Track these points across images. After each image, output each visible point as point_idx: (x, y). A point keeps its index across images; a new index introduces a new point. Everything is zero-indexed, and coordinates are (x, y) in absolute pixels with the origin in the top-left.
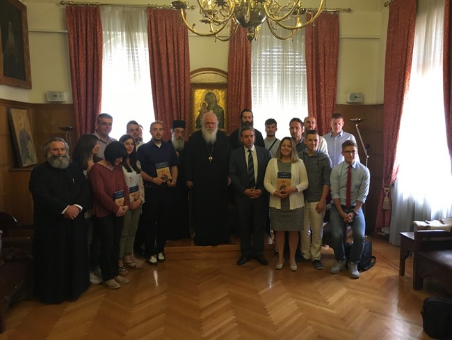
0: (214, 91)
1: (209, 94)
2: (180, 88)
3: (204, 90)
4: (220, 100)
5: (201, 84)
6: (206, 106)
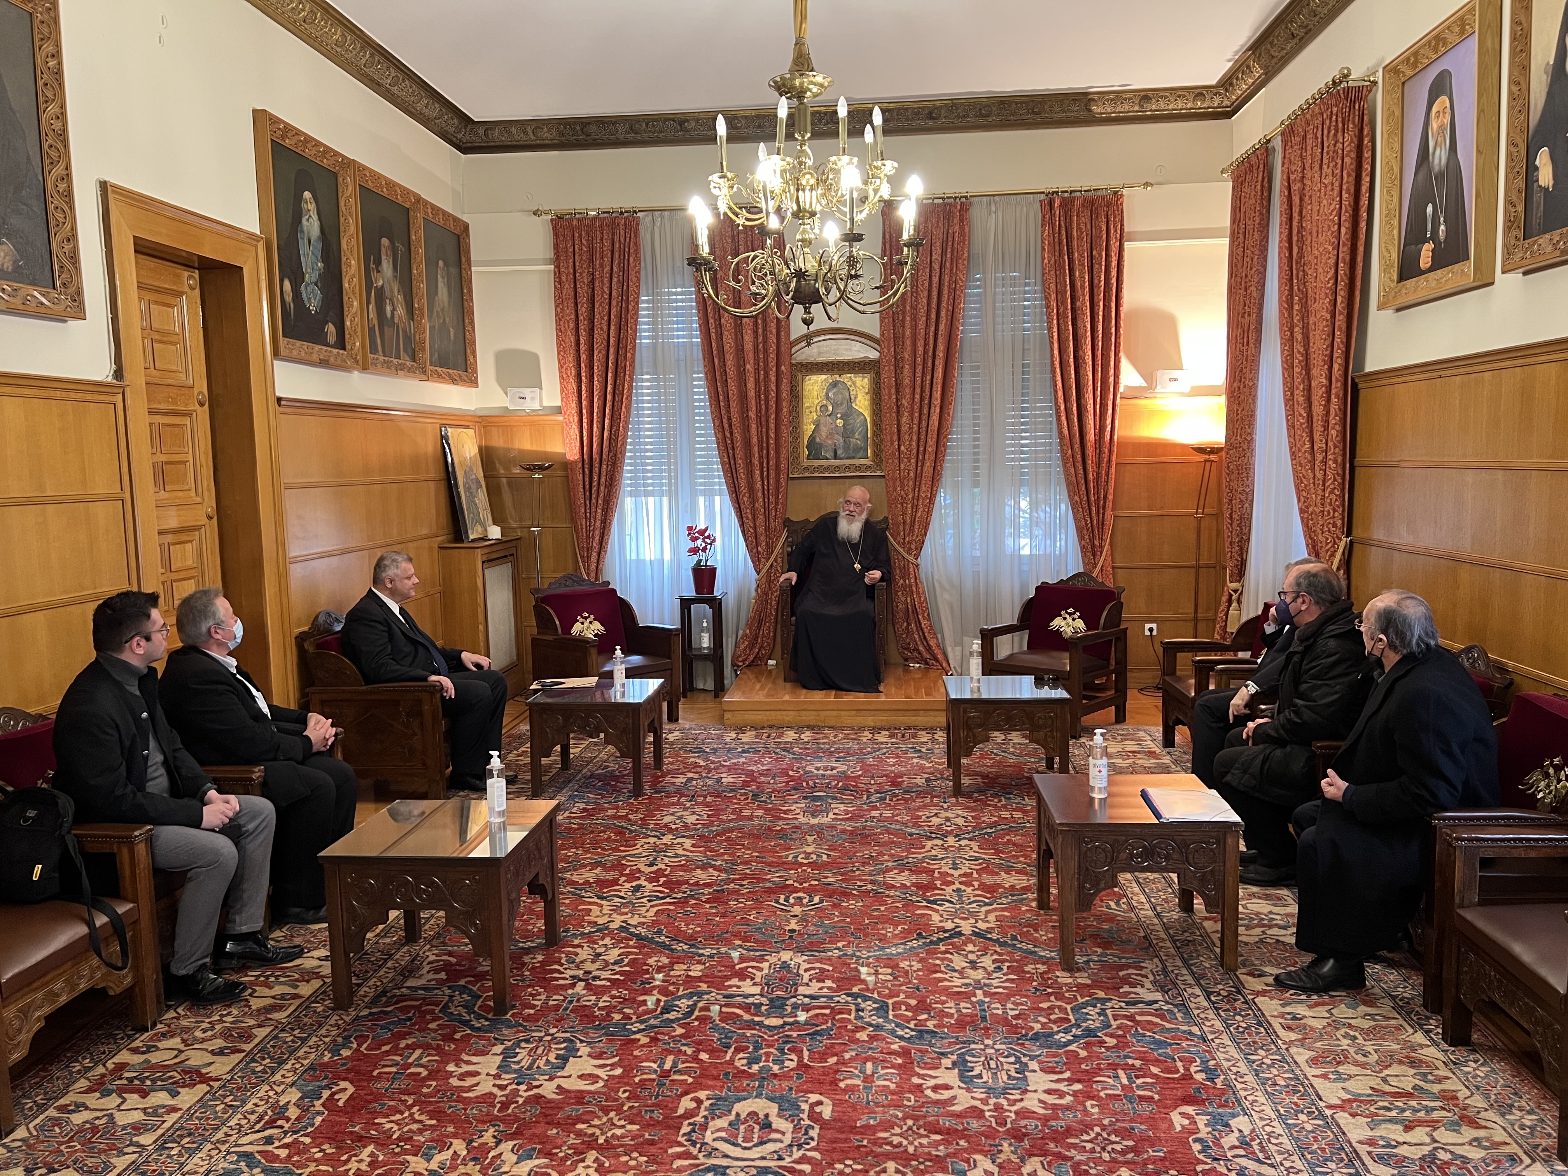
0: (846, 378)
1: (835, 384)
2: (766, 374)
3: (824, 377)
4: (860, 397)
5: (817, 364)
6: (827, 410)
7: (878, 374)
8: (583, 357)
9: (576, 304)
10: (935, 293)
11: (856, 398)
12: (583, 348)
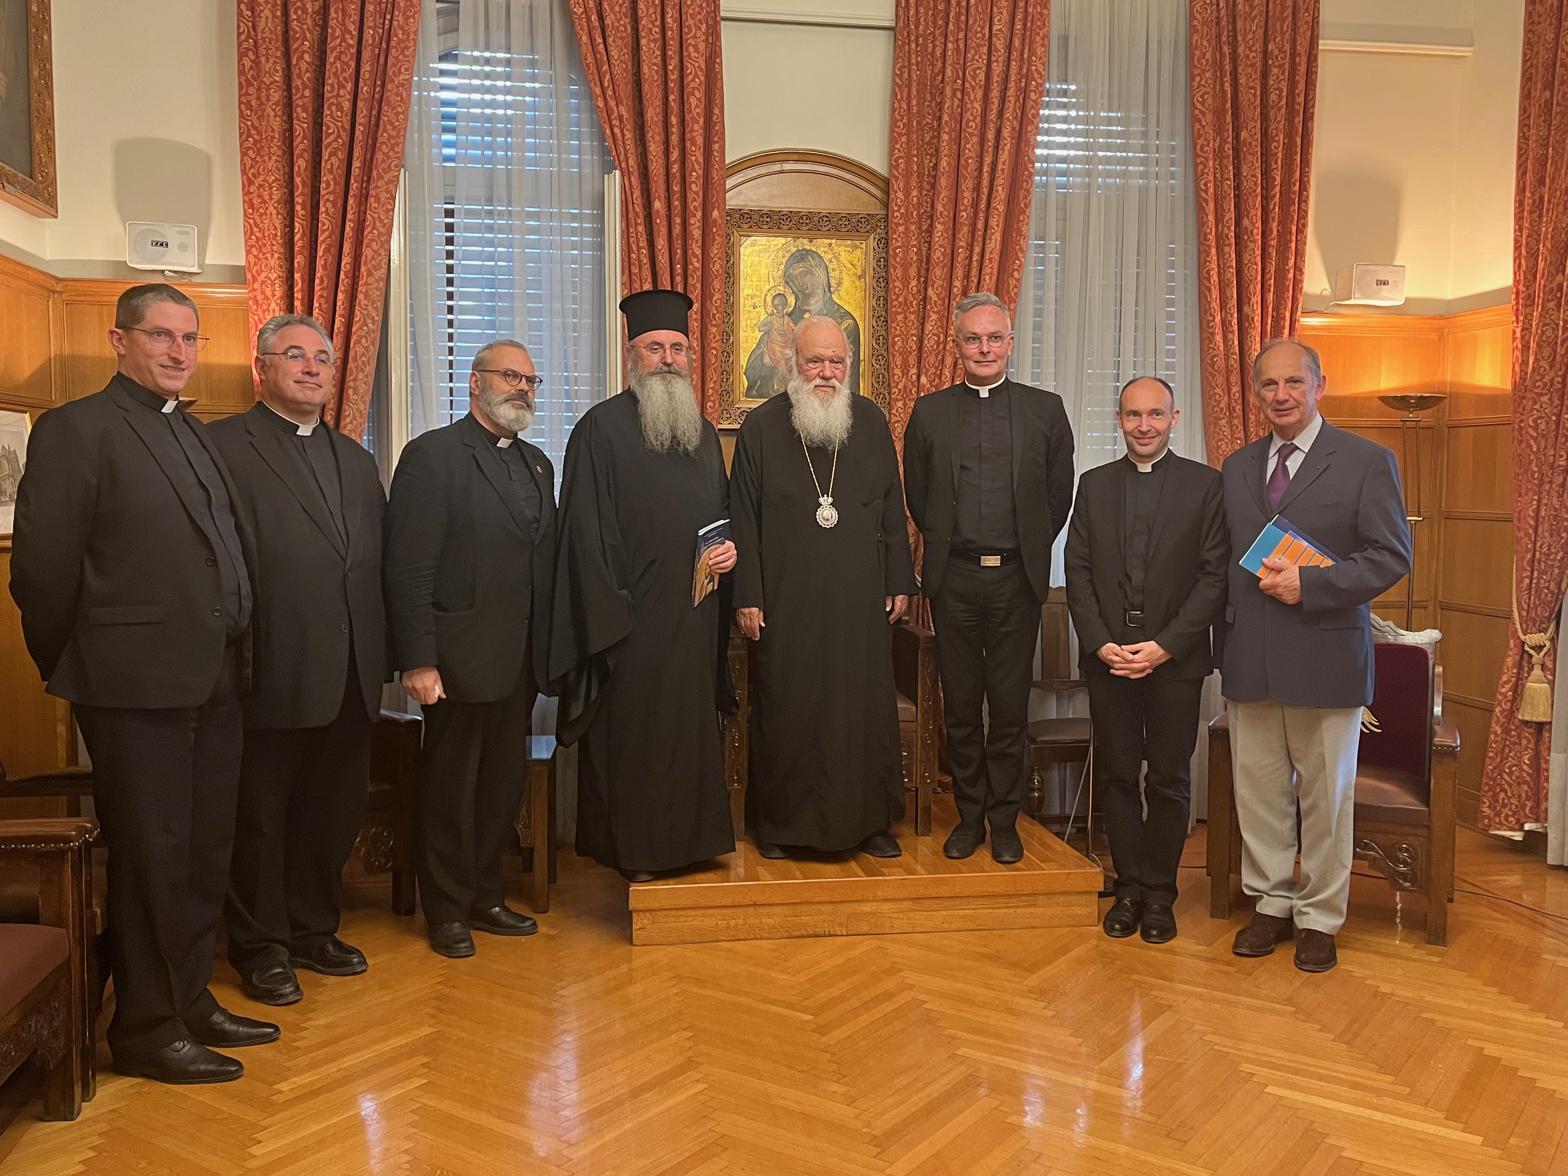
1: (802, 256)
3: (782, 240)
4: (846, 283)
5: (770, 214)
6: (785, 304)
7: (885, 242)
8: (301, 164)
9: (287, 55)
10: (995, 93)
11: (839, 284)
12: (301, 144)
